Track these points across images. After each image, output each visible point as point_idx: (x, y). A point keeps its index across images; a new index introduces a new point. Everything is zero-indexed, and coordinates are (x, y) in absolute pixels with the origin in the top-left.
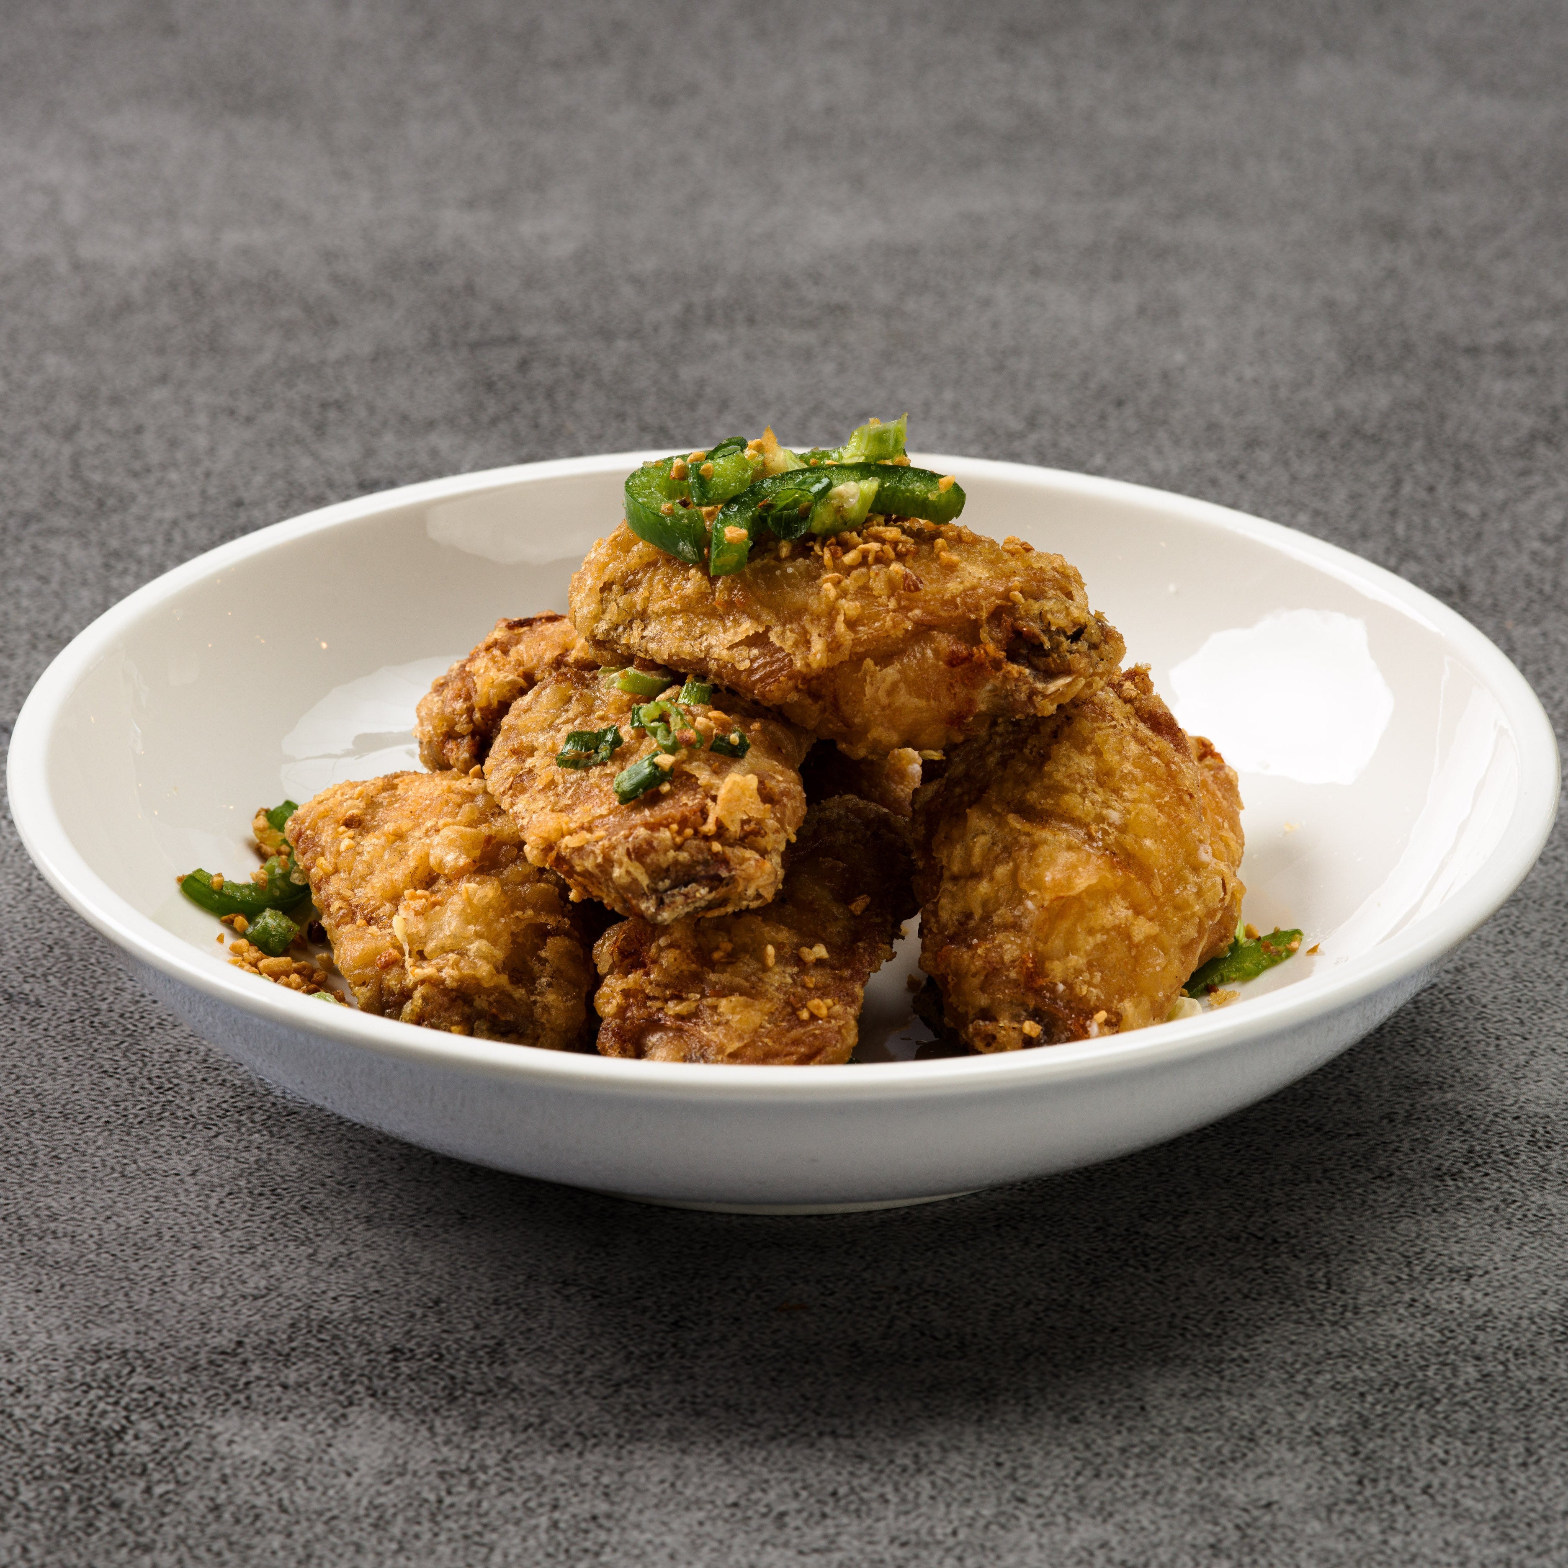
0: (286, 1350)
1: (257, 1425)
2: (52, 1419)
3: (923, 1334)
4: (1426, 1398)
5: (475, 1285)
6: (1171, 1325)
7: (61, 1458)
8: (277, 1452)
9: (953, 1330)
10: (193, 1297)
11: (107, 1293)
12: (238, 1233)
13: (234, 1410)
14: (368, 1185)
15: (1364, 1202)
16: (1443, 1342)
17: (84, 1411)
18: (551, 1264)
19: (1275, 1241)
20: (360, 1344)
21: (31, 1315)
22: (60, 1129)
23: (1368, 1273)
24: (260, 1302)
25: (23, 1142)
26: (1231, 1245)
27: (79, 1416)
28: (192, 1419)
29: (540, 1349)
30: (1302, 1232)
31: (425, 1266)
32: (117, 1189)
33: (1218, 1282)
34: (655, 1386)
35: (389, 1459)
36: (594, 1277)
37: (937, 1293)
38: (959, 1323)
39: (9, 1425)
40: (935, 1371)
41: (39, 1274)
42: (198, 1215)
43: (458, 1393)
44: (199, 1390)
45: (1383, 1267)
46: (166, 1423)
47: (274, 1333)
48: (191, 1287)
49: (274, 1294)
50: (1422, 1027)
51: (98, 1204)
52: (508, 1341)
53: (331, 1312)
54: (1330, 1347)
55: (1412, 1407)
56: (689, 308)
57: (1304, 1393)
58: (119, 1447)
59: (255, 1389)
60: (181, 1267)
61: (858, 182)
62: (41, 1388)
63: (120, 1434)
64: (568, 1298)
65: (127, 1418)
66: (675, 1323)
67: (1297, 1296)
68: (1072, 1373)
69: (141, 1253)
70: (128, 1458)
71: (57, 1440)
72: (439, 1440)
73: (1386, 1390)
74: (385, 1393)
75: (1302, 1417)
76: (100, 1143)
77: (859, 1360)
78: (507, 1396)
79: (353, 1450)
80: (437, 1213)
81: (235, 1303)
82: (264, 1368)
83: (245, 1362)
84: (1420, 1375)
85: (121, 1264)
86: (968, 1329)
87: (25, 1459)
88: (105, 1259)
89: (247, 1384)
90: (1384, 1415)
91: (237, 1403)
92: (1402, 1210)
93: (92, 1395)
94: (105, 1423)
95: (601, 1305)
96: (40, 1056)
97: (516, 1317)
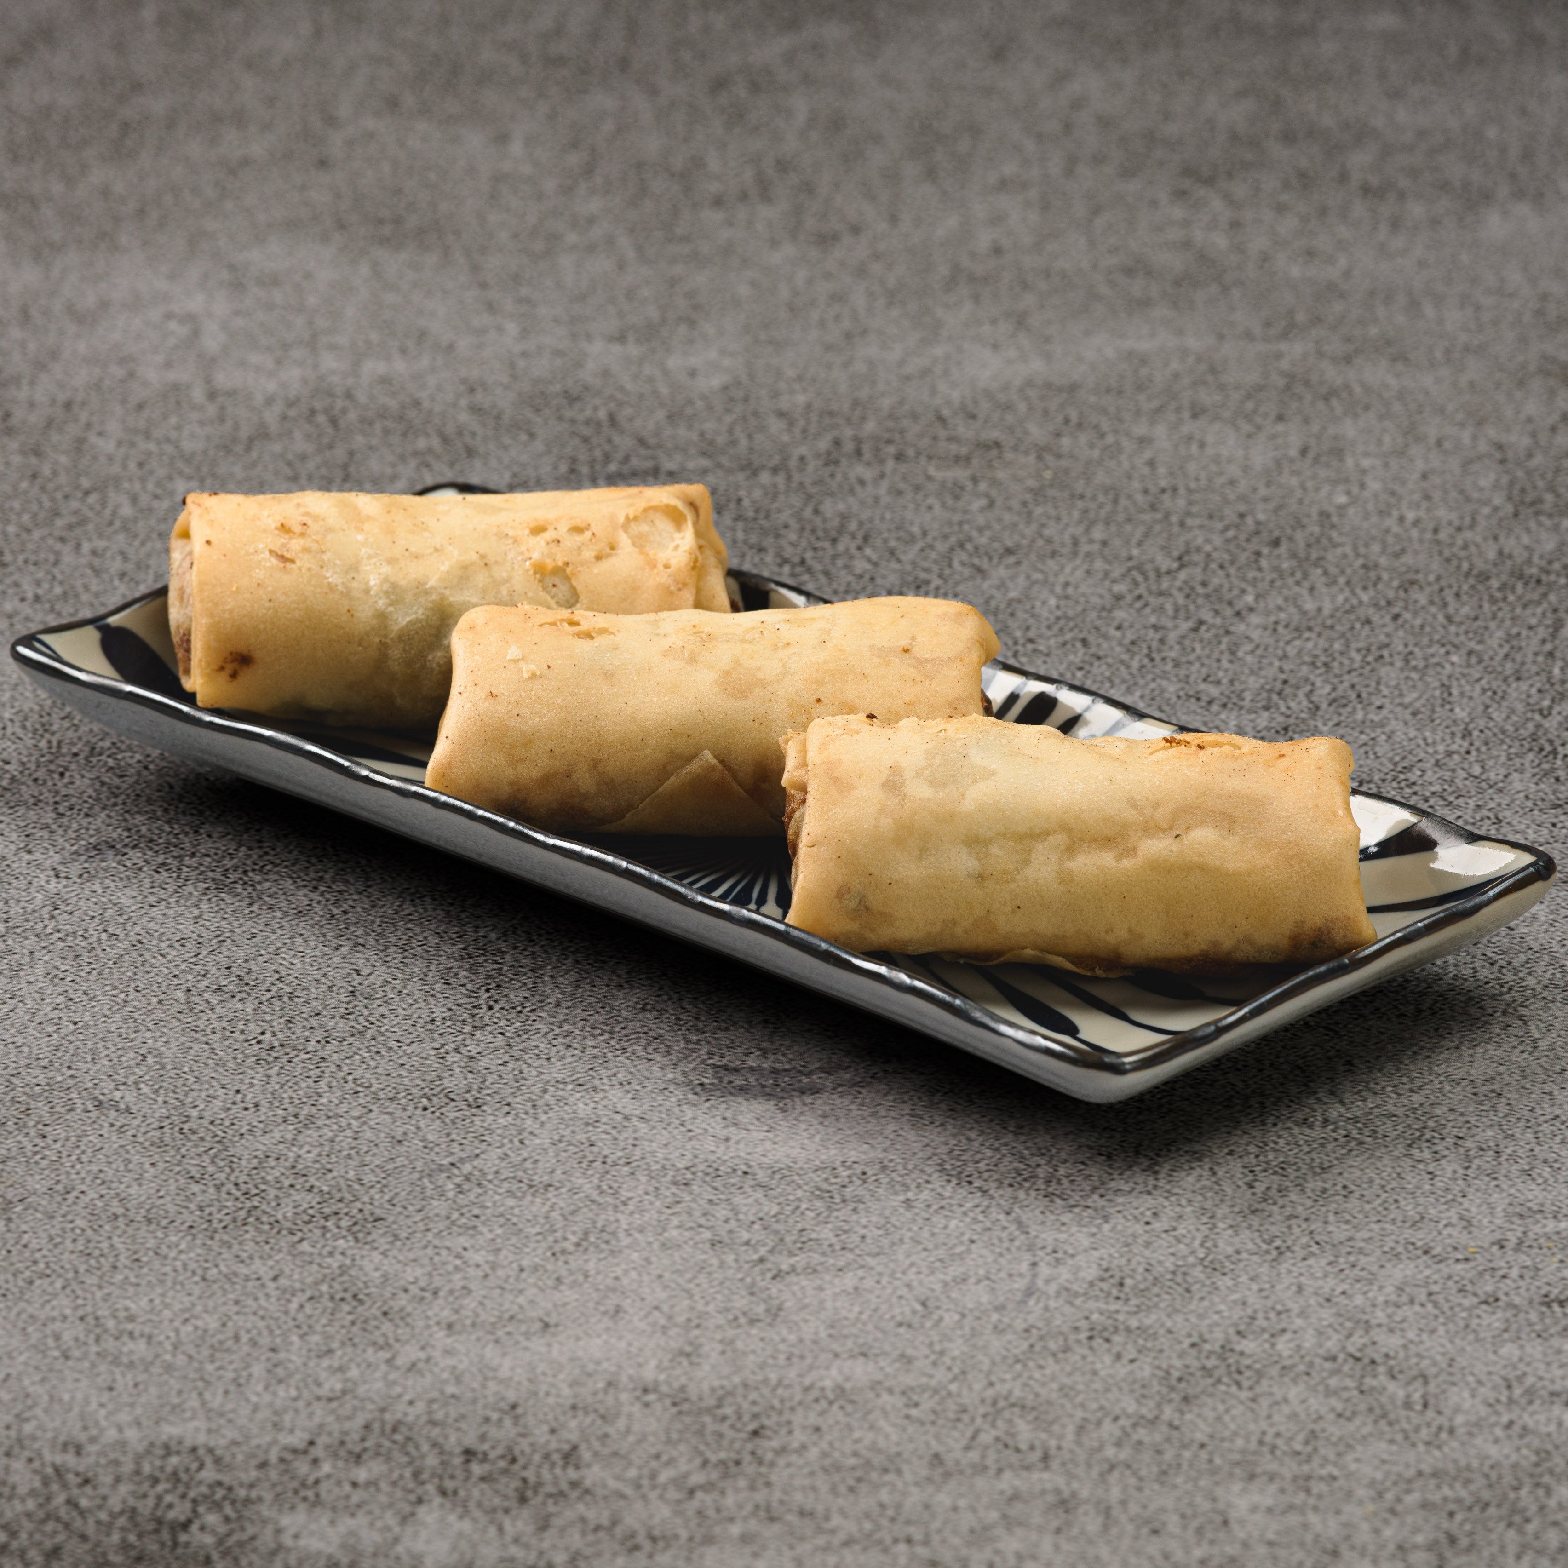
0: (357, 1449)
1: (324, 1521)
2: (117, 1509)
3: (1006, 1446)
4: (1517, 1519)
5: (553, 1391)
6: (1261, 1442)
7: (125, 1546)
8: (343, 1546)
9: (1037, 1443)
10: (267, 1398)
11: (180, 1393)
12: (316, 1338)
13: (302, 1507)
14: (451, 1292)
15: (1467, 1326)
16: (1537, 1465)
17: (150, 1502)
18: (631, 1372)
19: (1373, 1362)
20: (434, 1445)
21: (102, 1412)
22: (143, 1233)
23: (1466, 1394)
24: (334, 1404)
25: (105, 1245)
26: (1328, 1365)
27: (146, 1507)
28: (258, 1513)
29: (615, 1454)
30: (1402, 1354)
31: (504, 1372)
32: (197, 1291)
33: (1312, 1401)
34: (730, 1492)
35: (455, 1556)
36: (676, 1385)
37: (1023, 1407)
38: (1044, 1436)
39: (74, 1514)
40: (1017, 1482)
41: (112, 1373)
42: (277, 1319)
43: (529, 1493)
44: (266, 1485)
45: (1482, 1390)
46: (233, 1515)
47: (346, 1433)
48: (266, 1388)
49: (348, 1397)
50: (1541, 1157)
51: (177, 1307)
52: (583, 1446)
53: (406, 1414)
54: (1423, 1467)
55: (1502, 1526)
56: (837, 443)
57: (1393, 1512)
58: (183, 1538)
59: (324, 1487)
60: (258, 1370)
61: (1021, 321)
62: (108, 1479)
63: (185, 1526)
64: (647, 1405)
65: (194, 1511)
66: (755, 1433)
67: (1392, 1416)
68: (1156, 1487)
69: (218, 1355)
70: (190, 1551)
71: (122, 1529)
72: (508, 1538)
73: (1476, 1510)
74: (455, 1493)
75: (1388, 1532)
76: (183, 1246)
77: (940, 1470)
78: (579, 1499)
79: (419, 1546)
80: (521, 1321)
81: (309, 1404)
82: (334, 1467)
83: (315, 1461)
84: (1512, 1495)
85: (196, 1365)
86: (1053, 1443)
87: (87, 1546)
88: (181, 1359)
89: (317, 1482)
90: (1471, 1534)
91: (305, 1499)
92: (1506, 1336)
93: (160, 1488)
94: (171, 1515)
95: (680, 1413)
96: (127, 1161)
97: (593, 1423)
